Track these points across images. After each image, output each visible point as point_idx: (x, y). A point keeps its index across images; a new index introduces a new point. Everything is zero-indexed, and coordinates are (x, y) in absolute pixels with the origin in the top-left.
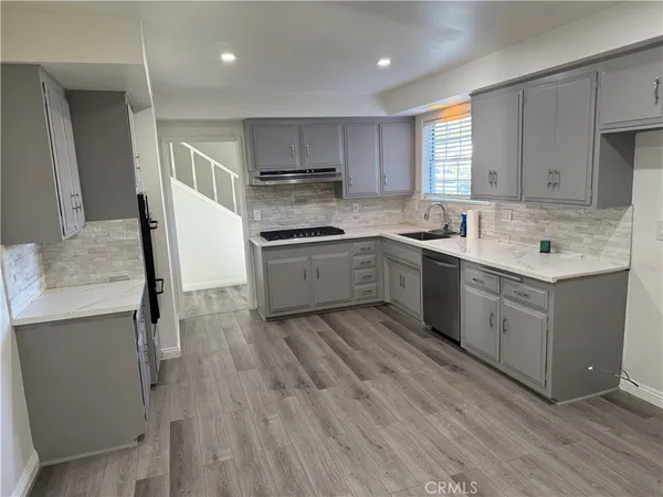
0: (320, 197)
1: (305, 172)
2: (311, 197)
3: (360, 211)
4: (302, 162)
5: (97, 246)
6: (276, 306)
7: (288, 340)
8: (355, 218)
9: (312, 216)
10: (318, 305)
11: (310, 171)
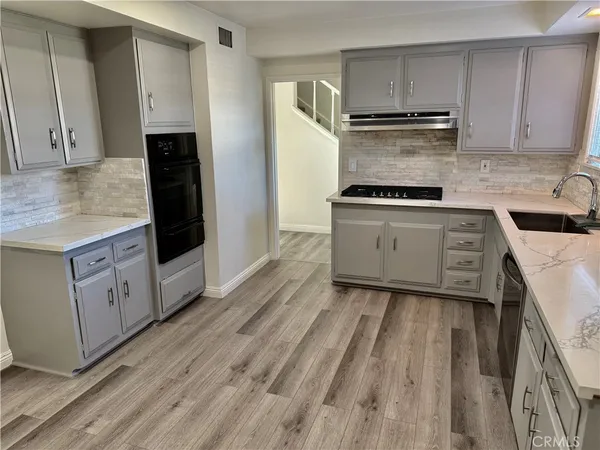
0: (434, 148)
1: (405, 115)
2: (422, 148)
3: (491, 171)
4: (403, 102)
5: (113, 181)
6: (340, 271)
7: (324, 314)
8: (482, 180)
9: (420, 172)
10: (392, 281)
11: (413, 115)
